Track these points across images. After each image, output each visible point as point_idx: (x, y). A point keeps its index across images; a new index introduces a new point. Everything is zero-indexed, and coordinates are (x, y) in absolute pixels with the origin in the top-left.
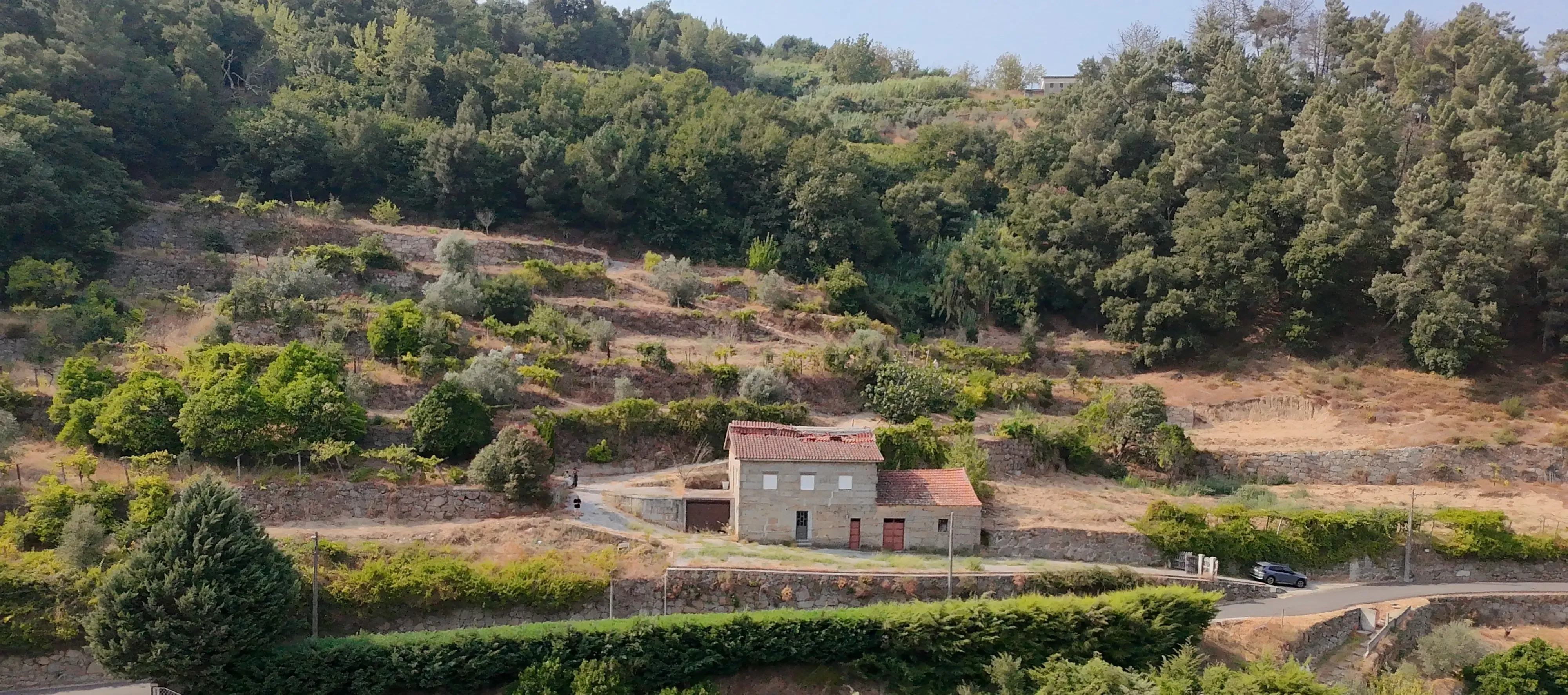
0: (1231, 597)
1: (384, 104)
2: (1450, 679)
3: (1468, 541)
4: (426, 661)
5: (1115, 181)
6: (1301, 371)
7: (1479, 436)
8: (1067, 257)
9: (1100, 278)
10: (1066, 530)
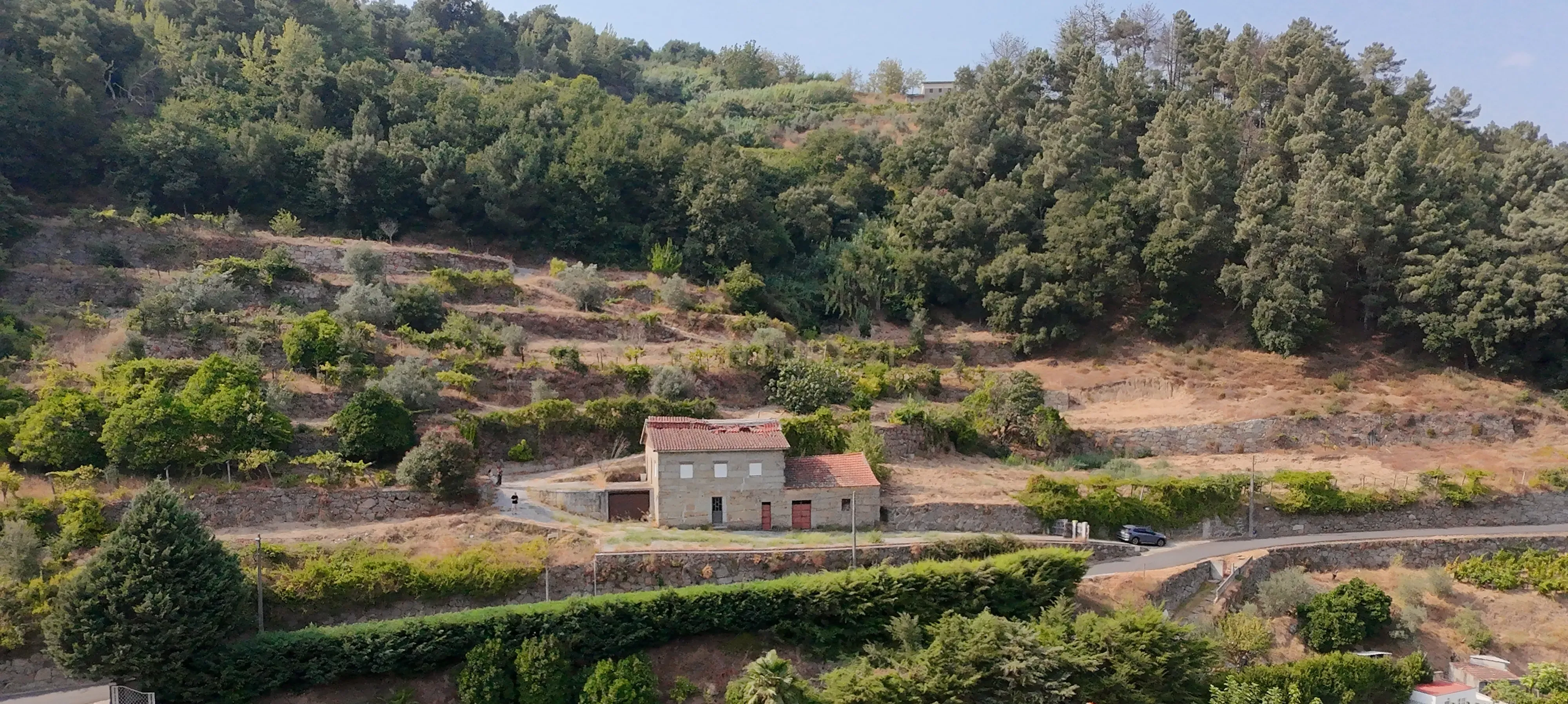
0: (1100, 556)
1: (277, 115)
2: (1287, 618)
3: (1301, 499)
4: (378, 648)
5: (992, 183)
6: (1160, 355)
7: (1312, 408)
8: (950, 254)
9: (983, 273)
10: (957, 504)
